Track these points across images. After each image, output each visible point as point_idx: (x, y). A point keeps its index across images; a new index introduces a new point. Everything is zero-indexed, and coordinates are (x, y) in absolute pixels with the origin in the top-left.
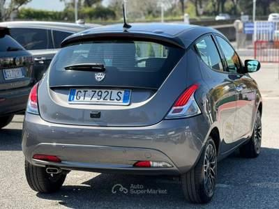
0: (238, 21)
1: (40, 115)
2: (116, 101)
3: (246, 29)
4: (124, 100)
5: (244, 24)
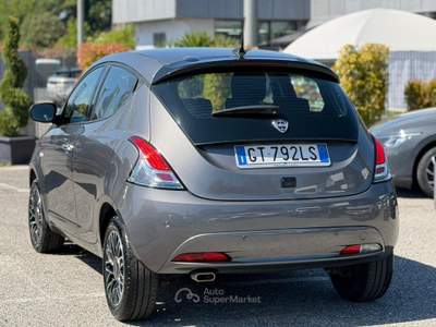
2: (310, 160)
4: (321, 159)
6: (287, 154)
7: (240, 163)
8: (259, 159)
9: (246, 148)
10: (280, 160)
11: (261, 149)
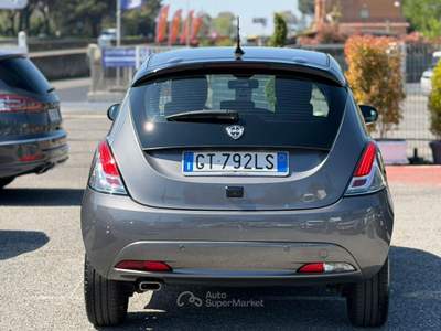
0: (92, 46)
1: (129, 195)
2: (266, 169)
3: (107, 59)
4: (278, 168)
5: (103, 51)
6: (239, 162)
7: (185, 170)
8: (207, 166)
9: (195, 155)
10: (230, 168)
11: (211, 156)
